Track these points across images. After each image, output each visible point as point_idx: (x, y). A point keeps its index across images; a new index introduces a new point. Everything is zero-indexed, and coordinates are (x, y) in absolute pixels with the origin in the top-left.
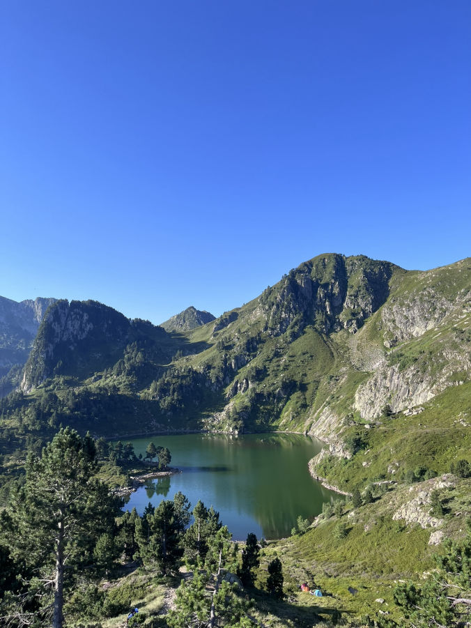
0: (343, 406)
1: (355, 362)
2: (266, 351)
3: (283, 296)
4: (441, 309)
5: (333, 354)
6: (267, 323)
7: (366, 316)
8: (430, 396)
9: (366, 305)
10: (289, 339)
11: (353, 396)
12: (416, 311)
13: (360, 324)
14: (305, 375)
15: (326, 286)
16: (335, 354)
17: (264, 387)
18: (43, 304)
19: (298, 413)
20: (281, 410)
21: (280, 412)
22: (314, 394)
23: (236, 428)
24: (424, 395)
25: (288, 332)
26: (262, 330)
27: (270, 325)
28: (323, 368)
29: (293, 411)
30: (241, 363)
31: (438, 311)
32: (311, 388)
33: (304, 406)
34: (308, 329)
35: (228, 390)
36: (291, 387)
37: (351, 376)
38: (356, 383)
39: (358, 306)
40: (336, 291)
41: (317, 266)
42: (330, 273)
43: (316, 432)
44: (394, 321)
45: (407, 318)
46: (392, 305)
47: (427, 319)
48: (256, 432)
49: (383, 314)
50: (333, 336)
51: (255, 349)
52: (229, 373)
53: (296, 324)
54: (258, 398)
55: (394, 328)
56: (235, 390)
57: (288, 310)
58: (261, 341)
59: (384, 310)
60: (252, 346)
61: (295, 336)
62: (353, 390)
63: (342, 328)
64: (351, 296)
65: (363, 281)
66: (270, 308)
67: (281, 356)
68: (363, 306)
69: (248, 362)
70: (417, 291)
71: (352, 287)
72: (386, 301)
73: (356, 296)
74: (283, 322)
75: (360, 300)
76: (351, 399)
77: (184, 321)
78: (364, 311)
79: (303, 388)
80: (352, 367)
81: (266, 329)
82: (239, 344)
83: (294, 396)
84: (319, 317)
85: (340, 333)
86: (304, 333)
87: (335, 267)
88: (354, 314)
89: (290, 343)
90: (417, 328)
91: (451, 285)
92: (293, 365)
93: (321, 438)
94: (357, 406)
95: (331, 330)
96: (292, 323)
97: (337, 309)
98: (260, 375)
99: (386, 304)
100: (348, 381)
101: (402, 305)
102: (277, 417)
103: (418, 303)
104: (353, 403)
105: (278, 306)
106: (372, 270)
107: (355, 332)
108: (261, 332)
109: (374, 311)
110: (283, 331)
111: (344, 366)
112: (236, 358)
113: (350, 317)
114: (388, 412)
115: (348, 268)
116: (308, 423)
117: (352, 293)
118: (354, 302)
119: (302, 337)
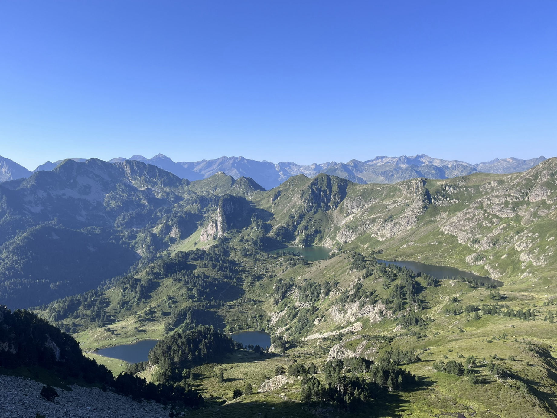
0: (333, 238)
1: (335, 223)
2: (306, 219)
3: (310, 197)
4: (362, 204)
5: (328, 219)
6: (305, 207)
7: (338, 203)
8: (355, 238)
9: (339, 199)
10: (313, 214)
11: (336, 235)
12: (355, 204)
13: (336, 207)
14: (320, 227)
15: (324, 191)
16: (329, 219)
17: (308, 232)
18: (130, 164)
19: (320, 240)
20: (314, 239)
21: (314, 240)
22: (324, 234)
23: (303, 245)
24: (353, 238)
25: (313, 211)
26: (303, 210)
27: (306, 208)
28: (326, 225)
29: (318, 239)
30: (299, 224)
31: (362, 205)
32: (322, 232)
33: (321, 238)
34: (319, 210)
35: (296, 233)
36: (317, 232)
37: (335, 228)
38: (337, 231)
39: (336, 199)
40: (328, 193)
41: (320, 181)
42: (325, 184)
43: (326, 245)
44: (348, 206)
45: (352, 206)
46: (348, 200)
47: (358, 207)
48: (308, 246)
49: (344, 203)
50: (327, 212)
51: (302, 218)
52: (295, 227)
53: (315, 208)
54: (308, 236)
55: (348, 209)
56: (298, 233)
57: (312, 203)
58: (304, 215)
59: (345, 201)
60: (301, 217)
61: (315, 213)
62: (336, 233)
63: (331, 208)
64: (333, 195)
65: (337, 189)
66: (305, 201)
67: (311, 220)
68: (337, 199)
69: (300, 223)
70: (356, 196)
71: (333, 191)
72: (345, 197)
73: (335, 196)
74: (311, 208)
75: (336, 197)
76: (335, 236)
77: (241, 186)
78: (338, 201)
79: (320, 232)
80: (335, 224)
81: (305, 210)
82: (297, 216)
83: (318, 235)
84: (323, 205)
85: (330, 210)
86: (318, 211)
87: (327, 182)
88: (334, 203)
89: (314, 215)
90: (355, 210)
91: (366, 196)
92: (316, 224)
93: (328, 247)
94: (337, 238)
95: (327, 209)
96: (314, 207)
97: (329, 200)
98: (306, 228)
99: (345, 199)
100: (334, 230)
101: (350, 200)
102: (313, 242)
103: (356, 201)
104: (336, 237)
105: (308, 200)
106: (341, 184)
107: (335, 210)
108: (303, 211)
109: (341, 201)
110: (311, 210)
111: (332, 224)
112: (297, 222)
113: (333, 204)
114: (346, 242)
115: (332, 182)
116: (323, 243)
117: (334, 194)
118: (335, 198)
119: (318, 213)
